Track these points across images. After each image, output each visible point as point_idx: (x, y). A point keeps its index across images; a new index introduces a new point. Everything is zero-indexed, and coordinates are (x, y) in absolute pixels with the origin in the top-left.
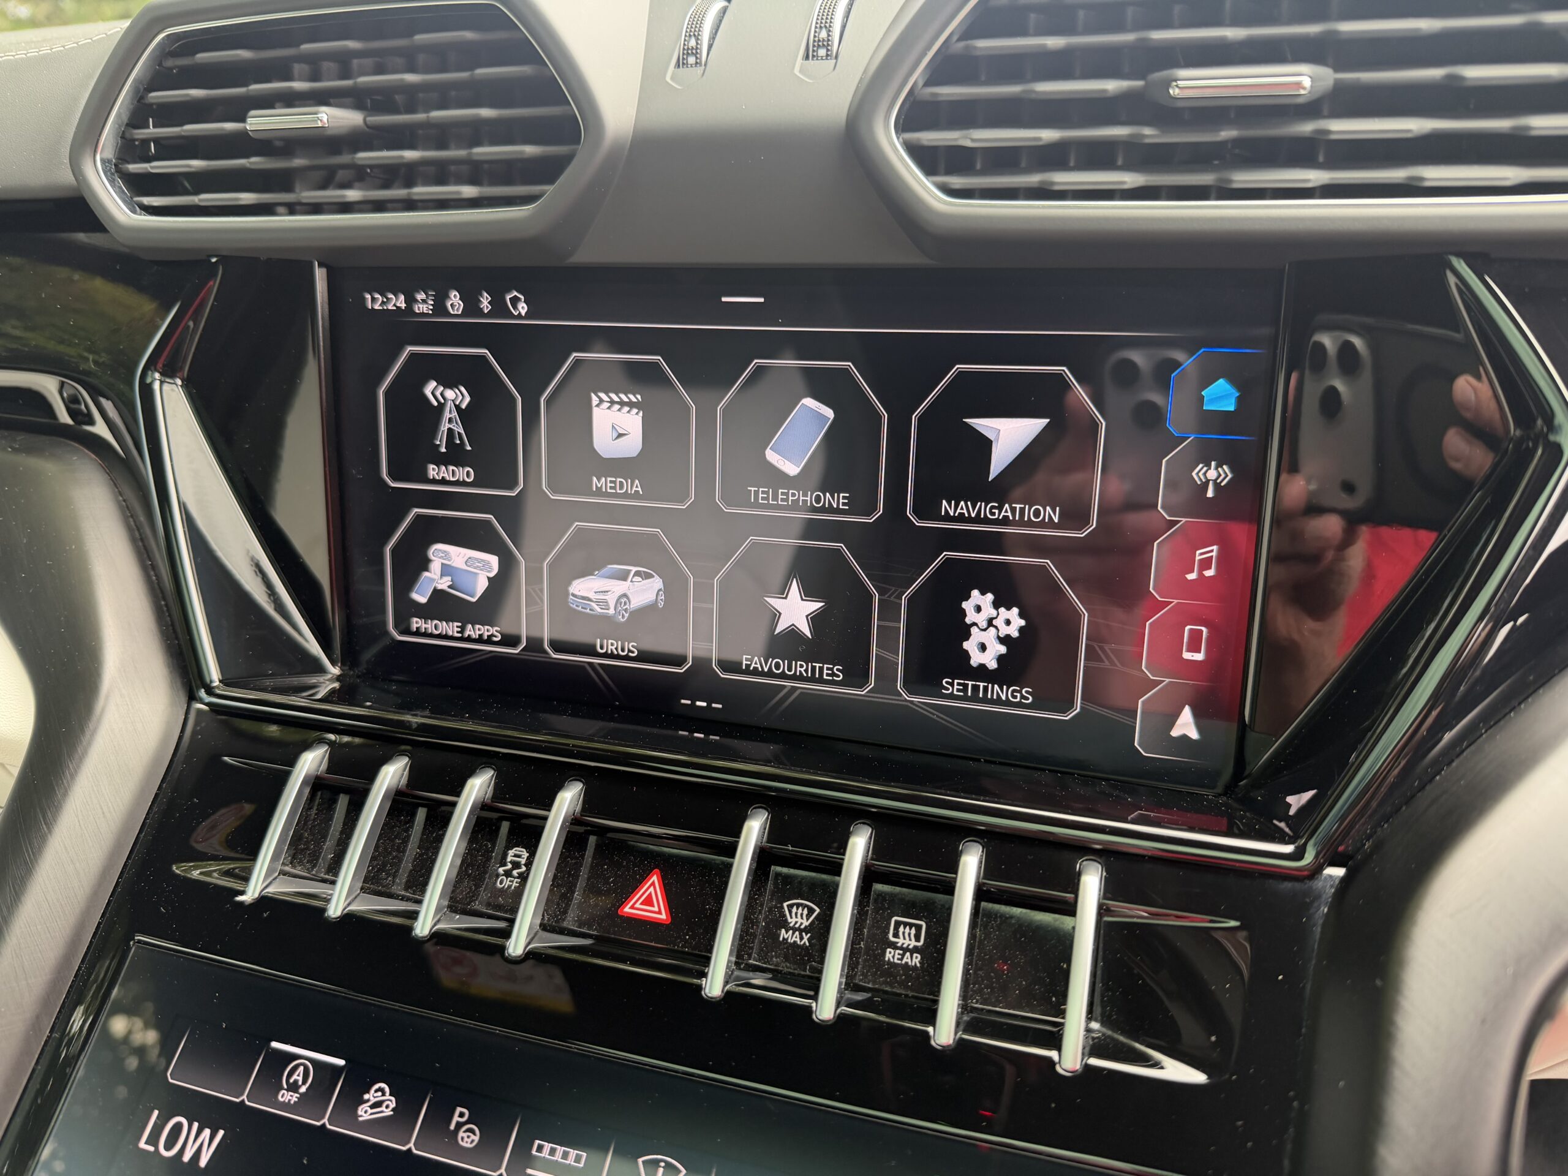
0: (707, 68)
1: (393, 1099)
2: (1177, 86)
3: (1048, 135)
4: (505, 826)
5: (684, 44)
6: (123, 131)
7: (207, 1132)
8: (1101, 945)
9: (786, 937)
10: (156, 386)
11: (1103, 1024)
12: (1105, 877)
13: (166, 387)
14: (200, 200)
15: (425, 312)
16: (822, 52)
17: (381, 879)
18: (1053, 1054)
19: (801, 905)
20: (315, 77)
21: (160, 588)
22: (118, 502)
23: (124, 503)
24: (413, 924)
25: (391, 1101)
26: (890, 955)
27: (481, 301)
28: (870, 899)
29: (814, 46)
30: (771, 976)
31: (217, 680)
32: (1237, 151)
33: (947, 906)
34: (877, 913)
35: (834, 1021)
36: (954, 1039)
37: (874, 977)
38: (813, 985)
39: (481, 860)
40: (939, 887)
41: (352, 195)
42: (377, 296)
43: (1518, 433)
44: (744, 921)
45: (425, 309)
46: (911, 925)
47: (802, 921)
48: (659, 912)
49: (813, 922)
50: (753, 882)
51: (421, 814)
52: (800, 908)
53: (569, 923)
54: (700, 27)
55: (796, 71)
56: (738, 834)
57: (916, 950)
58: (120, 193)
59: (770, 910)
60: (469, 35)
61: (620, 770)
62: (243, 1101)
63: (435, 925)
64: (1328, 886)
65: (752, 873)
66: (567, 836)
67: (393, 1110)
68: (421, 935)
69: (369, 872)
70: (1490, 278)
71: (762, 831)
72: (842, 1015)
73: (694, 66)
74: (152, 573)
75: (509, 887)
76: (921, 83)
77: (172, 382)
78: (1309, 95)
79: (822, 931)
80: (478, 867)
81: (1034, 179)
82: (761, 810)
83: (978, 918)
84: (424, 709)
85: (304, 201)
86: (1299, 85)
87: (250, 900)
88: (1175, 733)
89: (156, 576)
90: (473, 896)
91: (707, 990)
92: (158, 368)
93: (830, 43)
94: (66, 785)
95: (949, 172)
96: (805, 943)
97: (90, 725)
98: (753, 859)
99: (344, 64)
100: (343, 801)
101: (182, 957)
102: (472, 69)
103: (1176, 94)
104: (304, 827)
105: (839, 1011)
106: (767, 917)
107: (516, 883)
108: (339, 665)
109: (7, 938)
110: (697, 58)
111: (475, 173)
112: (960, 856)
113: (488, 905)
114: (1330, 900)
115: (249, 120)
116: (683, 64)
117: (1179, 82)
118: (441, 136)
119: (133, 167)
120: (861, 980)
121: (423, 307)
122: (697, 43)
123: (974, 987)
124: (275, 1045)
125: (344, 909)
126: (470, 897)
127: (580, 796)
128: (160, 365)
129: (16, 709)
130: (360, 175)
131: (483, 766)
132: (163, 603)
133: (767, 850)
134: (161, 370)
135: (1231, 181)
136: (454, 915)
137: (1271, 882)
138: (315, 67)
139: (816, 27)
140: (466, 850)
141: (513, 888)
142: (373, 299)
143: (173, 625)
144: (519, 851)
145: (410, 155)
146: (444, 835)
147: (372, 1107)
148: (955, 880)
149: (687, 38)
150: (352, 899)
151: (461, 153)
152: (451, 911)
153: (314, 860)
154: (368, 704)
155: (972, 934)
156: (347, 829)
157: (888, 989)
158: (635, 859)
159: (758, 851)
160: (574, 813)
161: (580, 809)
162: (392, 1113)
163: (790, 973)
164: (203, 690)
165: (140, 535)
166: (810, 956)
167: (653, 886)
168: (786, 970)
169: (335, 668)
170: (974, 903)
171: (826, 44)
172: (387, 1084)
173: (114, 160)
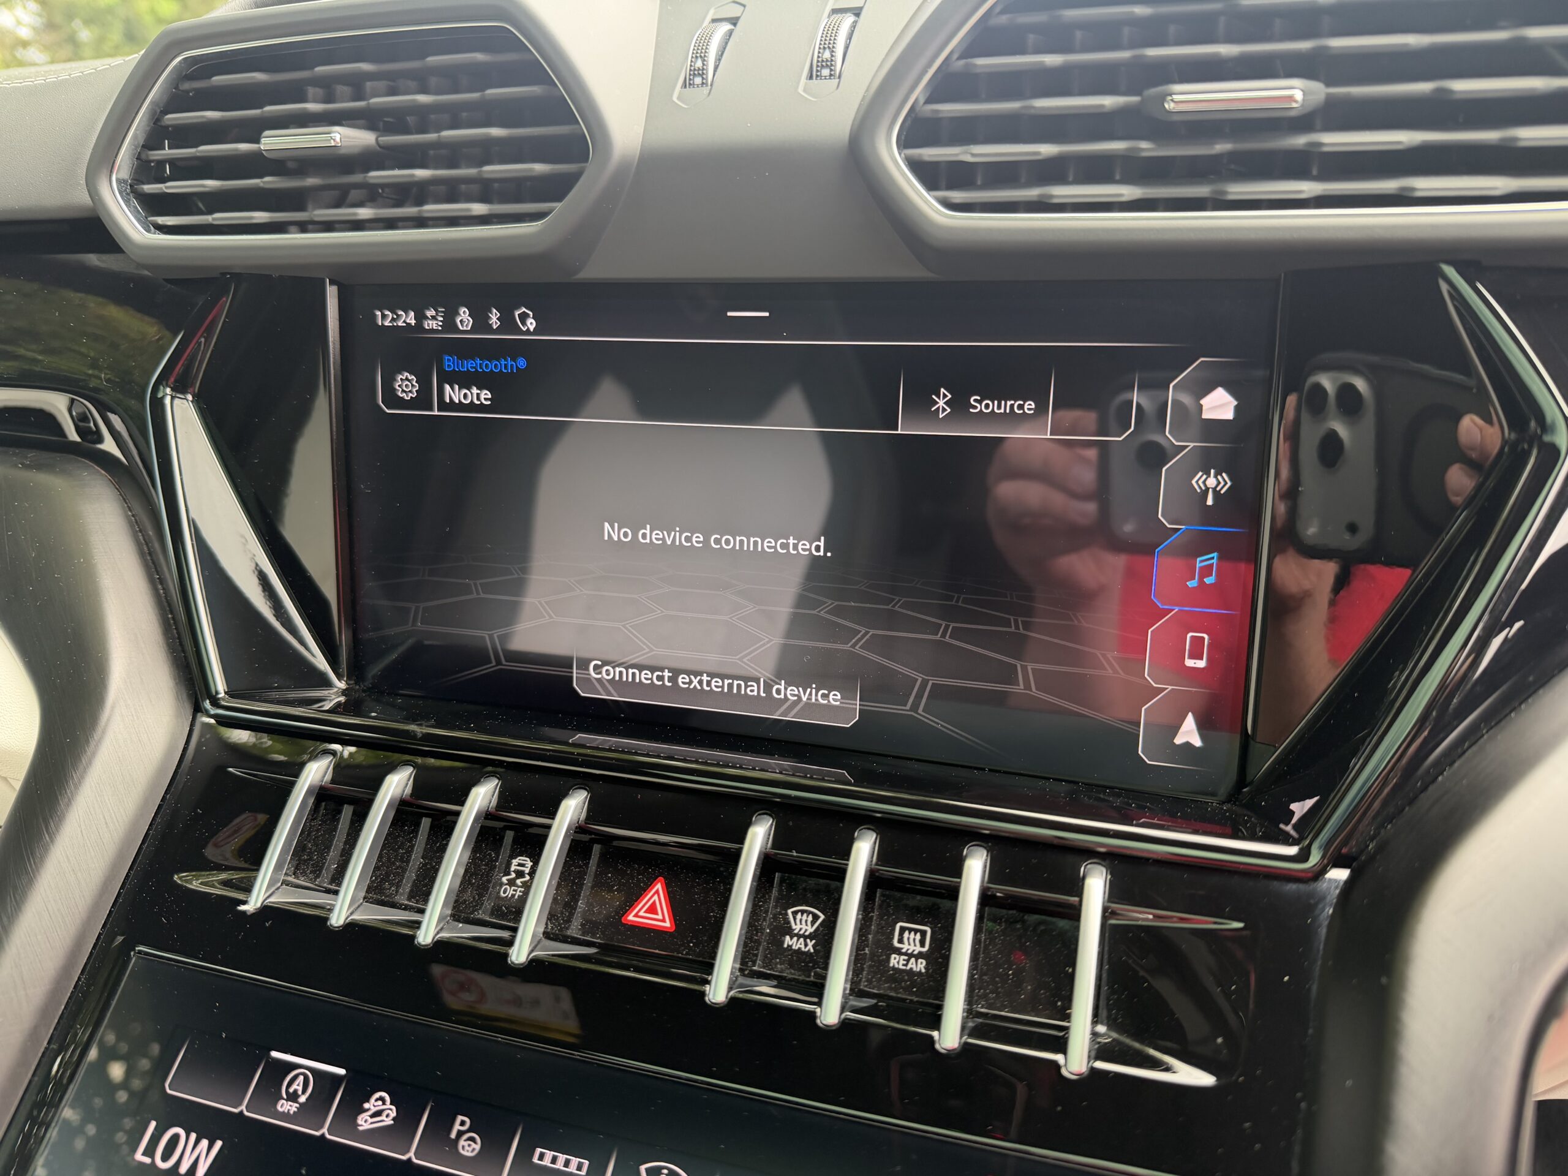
0: (714, 87)
1: (393, 1108)
2: (1172, 100)
3: (1047, 150)
4: (509, 835)
5: (691, 66)
6: (139, 152)
7: (205, 1143)
8: (1106, 949)
9: (790, 943)
10: (168, 400)
11: (1110, 1027)
12: (1110, 879)
13: (177, 401)
14: (214, 219)
15: (435, 328)
16: (826, 72)
17: (384, 889)
18: (1059, 1058)
19: (806, 911)
20: (329, 99)
21: (168, 601)
22: (127, 516)
23: (133, 518)
24: (416, 933)
25: (390, 1109)
26: (896, 961)
27: (490, 317)
28: (874, 905)
29: (818, 66)
30: (776, 983)
31: (222, 692)
32: (1233, 167)
33: (952, 912)
34: (882, 919)
35: (838, 1026)
36: (960, 1043)
37: (878, 983)
38: (817, 990)
39: (484, 869)
40: (944, 891)
41: (364, 213)
42: (387, 312)
43: (1513, 436)
44: (748, 928)
45: (435, 325)
46: (916, 931)
47: (806, 927)
48: (663, 920)
49: (818, 927)
50: (757, 889)
51: (426, 823)
52: (805, 915)
53: (574, 931)
54: (707, 48)
55: (800, 90)
56: (741, 840)
57: (920, 955)
58: (136, 213)
59: (775, 917)
60: (479, 57)
61: (624, 778)
62: (241, 1112)
63: (438, 933)
64: (1333, 887)
65: (756, 879)
66: (571, 845)
67: (394, 1119)
68: (423, 943)
69: (372, 882)
70: (1483, 286)
71: (767, 836)
72: (847, 1021)
73: (700, 86)
74: (160, 587)
75: (513, 896)
76: (922, 101)
77: (183, 397)
78: (1300, 108)
79: (826, 938)
80: (482, 876)
81: (1032, 193)
82: (765, 816)
83: (983, 923)
84: (429, 719)
85: (316, 219)
86: (1291, 98)
87: (252, 909)
88: (1179, 740)
89: (164, 589)
90: (477, 904)
91: (711, 997)
92: (169, 383)
93: (833, 63)
94: (69, 795)
95: (950, 187)
96: (809, 950)
97: (95, 736)
98: (757, 865)
99: (357, 85)
100: (347, 811)
101: (183, 967)
102: (482, 90)
103: (1171, 108)
104: (307, 838)
105: (843, 1016)
106: (771, 924)
107: (520, 892)
108: (345, 679)
109: (7, 948)
110: (703, 79)
111: (486, 191)
112: (964, 861)
113: (492, 914)
114: (1335, 901)
115: (263, 140)
116: (690, 84)
117: (1174, 97)
118: (453, 155)
119: (149, 188)
120: (866, 986)
121: (432, 324)
122: (704, 64)
123: (979, 992)
124: (275, 1054)
125: (347, 919)
126: (472, 906)
127: (585, 804)
128: (172, 379)
129: (21, 722)
130: (373, 194)
131: (487, 775)
132: (170, 616)
133: (772, 857)
134: (172, 386)
135: (1226, 193)
136: (457, 923)
137: (1275, 885)
138: (328, 88)
139: (820, 48)
140: (469, 859)
141: (516, 897)
142: (384, 316)
143: (179, 638)
144: (523, 860)
145: (421, 173)
146: (447, 844)
147: (372, 1116)
148: (960, 883)
149: (693, 60)
150: (354, 907)
151: (472, 172)
152: (454, 920)
153: (317, 871)
154: (373, 714)
155: (976, 939)
156: (350, 839)
157: (893, 994)
158: (640, 867)
159: (763, 857)
160: (578, 822)
161: (585, 817)
162: (392, 1122)
163: (794, 979)
164: (208, 701)
165: (149, 550)
166: (816, 963)
167: (657, 894)
168: (790, 976)
169: (341, 682)
170: (979, 906)
171: (829, 64)
172: (388, 1094)
173: (129, 181)
